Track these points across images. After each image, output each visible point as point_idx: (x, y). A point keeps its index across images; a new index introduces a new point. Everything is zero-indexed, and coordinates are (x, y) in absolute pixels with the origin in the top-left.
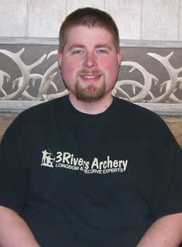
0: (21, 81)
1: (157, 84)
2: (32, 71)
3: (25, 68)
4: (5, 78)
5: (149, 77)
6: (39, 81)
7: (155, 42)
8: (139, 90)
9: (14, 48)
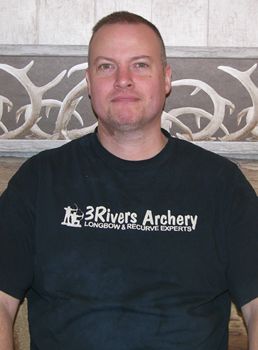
0: (29, 110)
1: (233, 113)
2: (46, 96)
3: (35, 91)
4: (5, 105)
5: (220, 103)
6: (55, 110)
7: (229, 49)
8: (205, 122)
9: (17, 61)
